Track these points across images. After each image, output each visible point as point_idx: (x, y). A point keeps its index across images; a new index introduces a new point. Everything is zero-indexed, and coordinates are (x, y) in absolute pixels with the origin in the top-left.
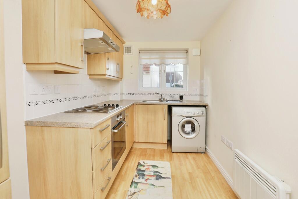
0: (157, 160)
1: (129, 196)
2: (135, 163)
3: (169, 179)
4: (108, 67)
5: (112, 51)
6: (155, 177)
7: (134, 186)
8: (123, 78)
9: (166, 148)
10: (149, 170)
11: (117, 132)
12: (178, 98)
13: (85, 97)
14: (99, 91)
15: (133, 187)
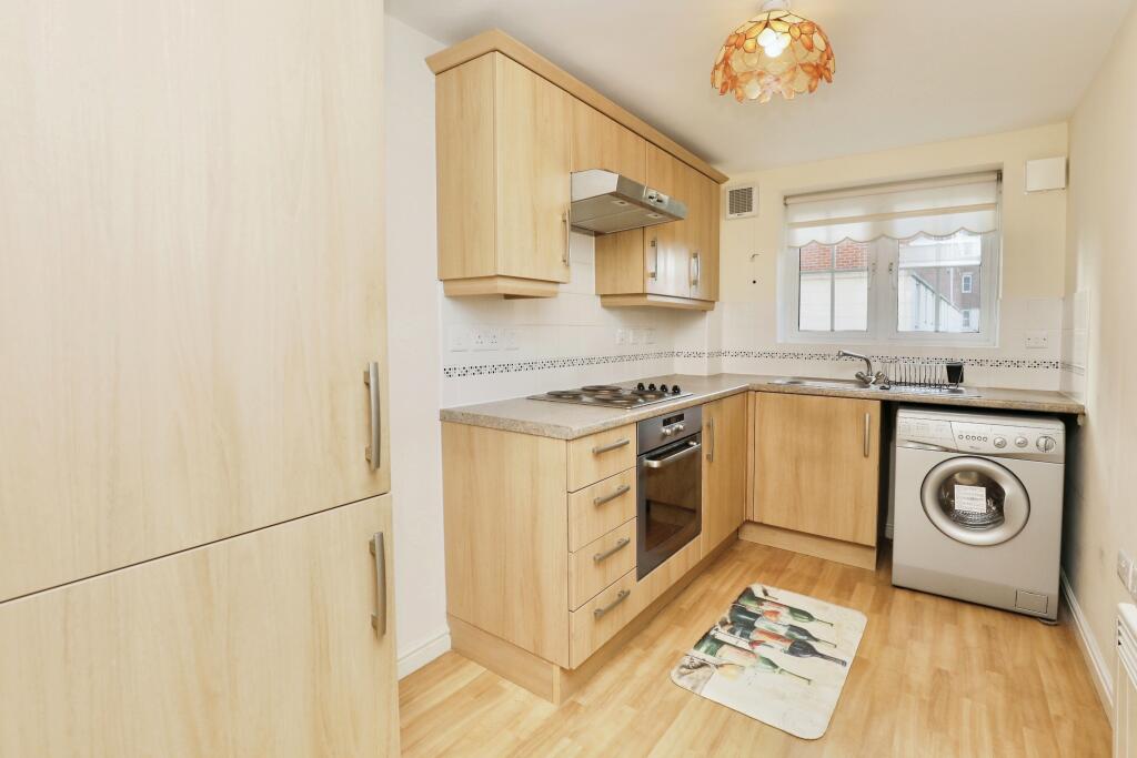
0: (818, 597)
1: (683, 666)
2: (733, 587)
3: (839, 666)
4: (654, 271)
5: (660, 220)
6: (788, 645)
7: (709, 648)
8: (718, 300)
9: (873, 568)
10: (773, 618)
11: (657, 469)
12: (943, 375)
13: (549, 364)
14: (634, 344)
15: (704, 648)
